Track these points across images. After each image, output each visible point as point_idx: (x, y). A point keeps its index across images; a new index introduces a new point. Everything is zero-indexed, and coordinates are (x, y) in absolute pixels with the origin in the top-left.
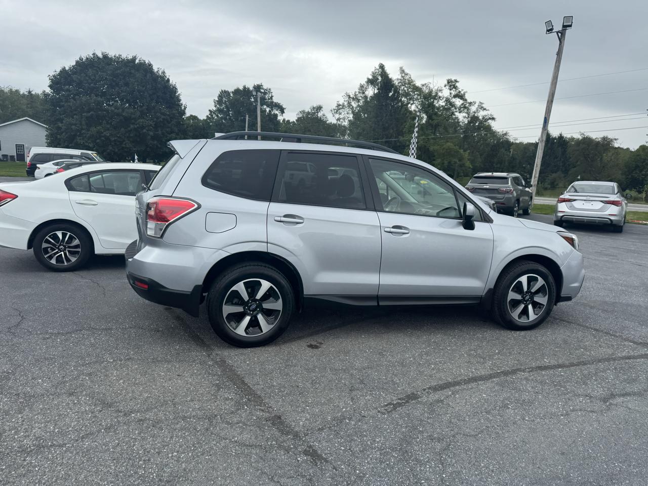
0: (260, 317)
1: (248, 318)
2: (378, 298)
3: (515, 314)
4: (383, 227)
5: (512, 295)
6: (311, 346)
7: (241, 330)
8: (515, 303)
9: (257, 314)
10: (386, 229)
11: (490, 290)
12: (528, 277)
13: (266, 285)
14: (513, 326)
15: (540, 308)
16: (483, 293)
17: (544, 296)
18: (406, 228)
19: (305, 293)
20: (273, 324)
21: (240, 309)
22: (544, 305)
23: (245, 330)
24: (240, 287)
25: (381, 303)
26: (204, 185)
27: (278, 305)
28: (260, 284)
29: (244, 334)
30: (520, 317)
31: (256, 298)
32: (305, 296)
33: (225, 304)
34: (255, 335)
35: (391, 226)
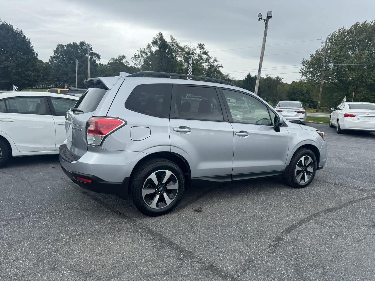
0: (165, 195)
1: (158, 197)
2: (232, 176)
3: (298, 179)
4: (235, 132)
5: (298, 169)
6: (196, 211)
7: (153, 205)
8: (299, 173)
9: (163, 193)
10: (237, 133)
11: (287, 166)
12: (305, 157)
13: (168, 173)
14: (298, 186)
15: (309, 174)
16: (284, 168)
17: (312, 168)
18: (246, 132)
19: (192, 177)
20: (172, 198)
21: (152, 191)
22: (311, 173)
23: (156, 205)
24: (153, 176)
25: (234, 180)
26: (126, 108)
27: (175, 186)
28: (165, 173)
29: (155, 207)
30: (301, 181)
31: (163, 183)
32: (191, 179)
33: (144, 189)
34: (162, 207)
35: (239, 131)
